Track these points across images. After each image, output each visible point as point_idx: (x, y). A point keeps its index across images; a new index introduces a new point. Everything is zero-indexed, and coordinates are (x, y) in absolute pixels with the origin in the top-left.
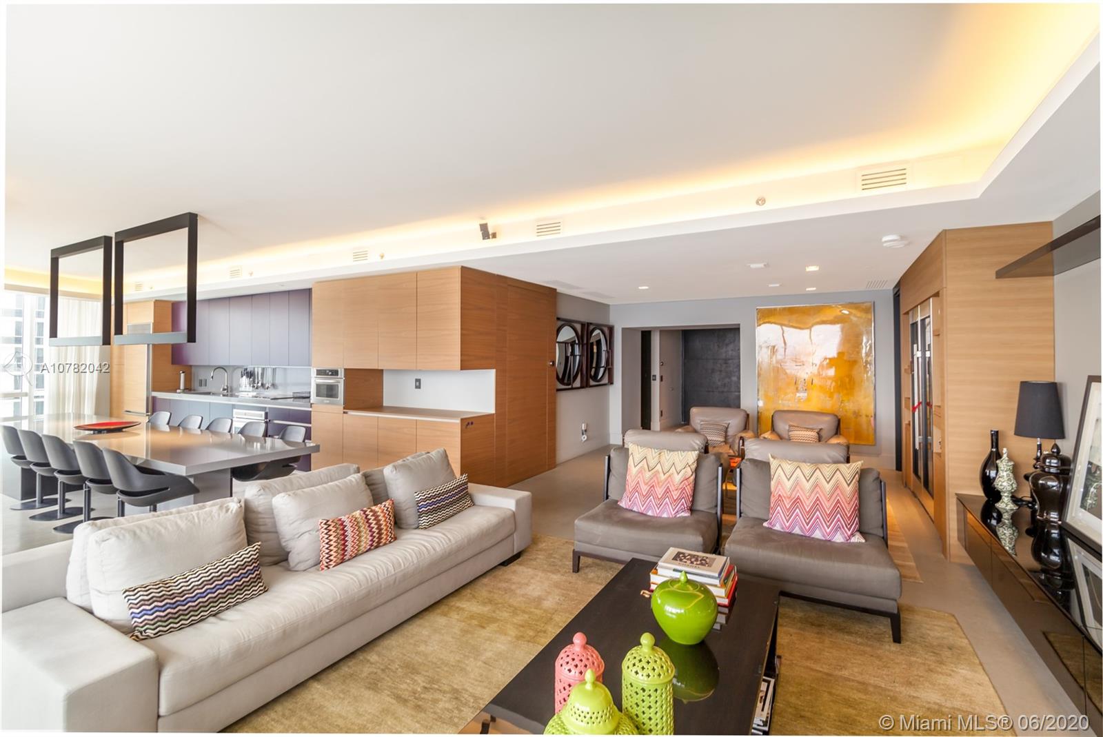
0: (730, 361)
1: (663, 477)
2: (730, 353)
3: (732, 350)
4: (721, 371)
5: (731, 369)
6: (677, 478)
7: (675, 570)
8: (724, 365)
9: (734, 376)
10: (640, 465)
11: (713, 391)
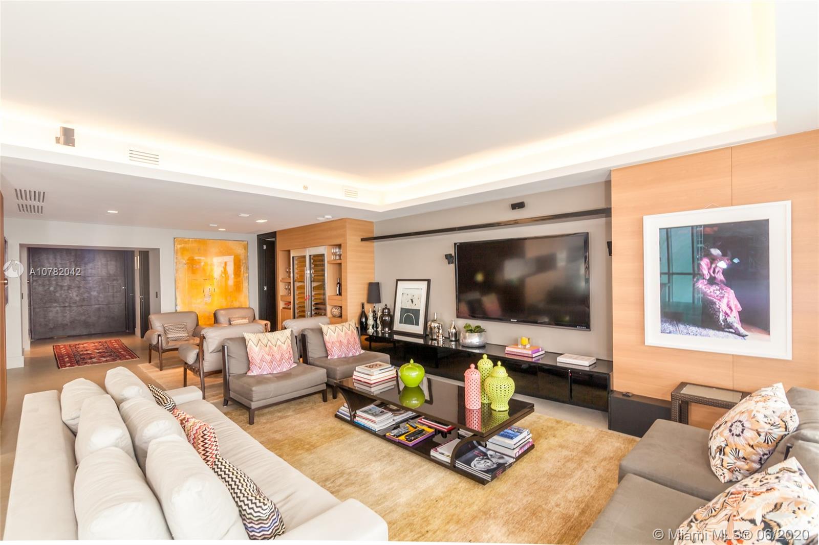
0: (90, 278)
1: (275, 349)
2: (90, 271)
3: (91, 268)
4: (79, 287)
5: (91, 285)
6: (285, 347)
7: (380, 370)
8: (83, 282)
9: (94, 291)
10: (259, 344)
11: (70, 306)
